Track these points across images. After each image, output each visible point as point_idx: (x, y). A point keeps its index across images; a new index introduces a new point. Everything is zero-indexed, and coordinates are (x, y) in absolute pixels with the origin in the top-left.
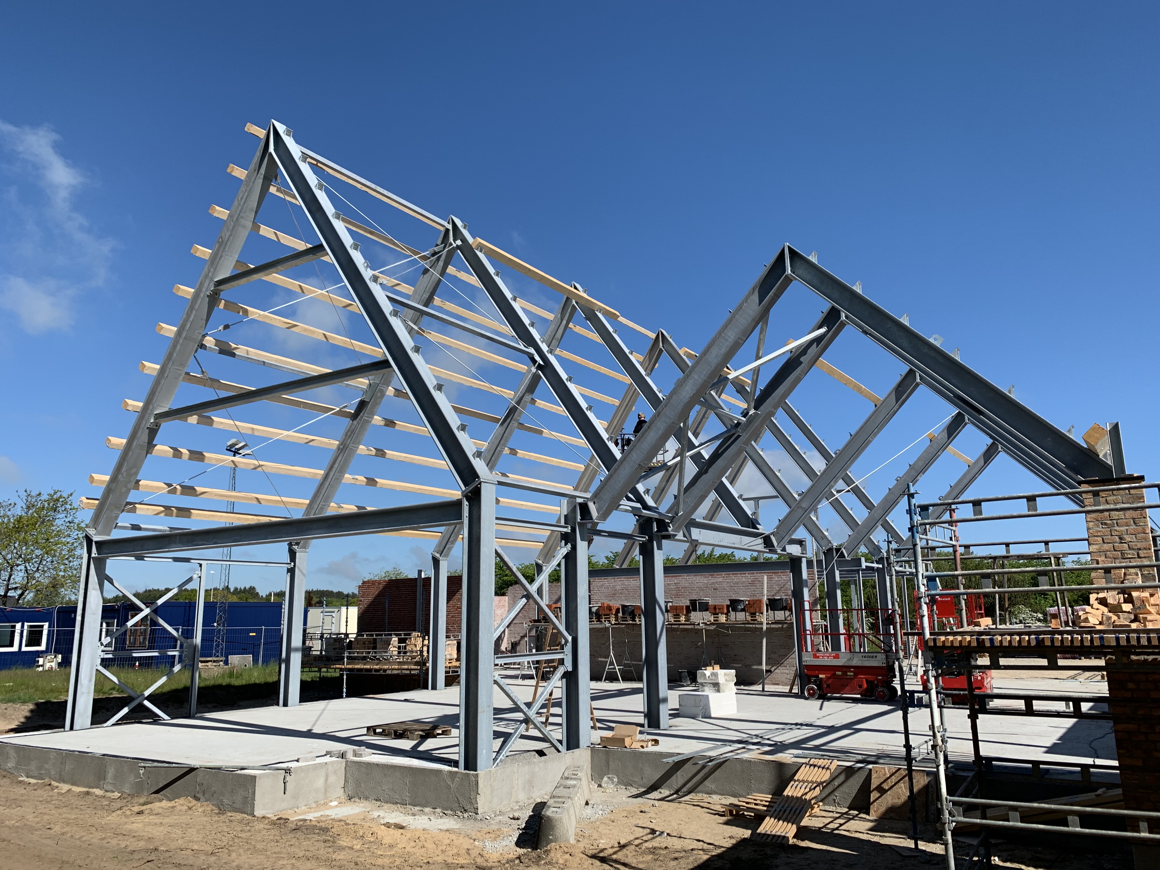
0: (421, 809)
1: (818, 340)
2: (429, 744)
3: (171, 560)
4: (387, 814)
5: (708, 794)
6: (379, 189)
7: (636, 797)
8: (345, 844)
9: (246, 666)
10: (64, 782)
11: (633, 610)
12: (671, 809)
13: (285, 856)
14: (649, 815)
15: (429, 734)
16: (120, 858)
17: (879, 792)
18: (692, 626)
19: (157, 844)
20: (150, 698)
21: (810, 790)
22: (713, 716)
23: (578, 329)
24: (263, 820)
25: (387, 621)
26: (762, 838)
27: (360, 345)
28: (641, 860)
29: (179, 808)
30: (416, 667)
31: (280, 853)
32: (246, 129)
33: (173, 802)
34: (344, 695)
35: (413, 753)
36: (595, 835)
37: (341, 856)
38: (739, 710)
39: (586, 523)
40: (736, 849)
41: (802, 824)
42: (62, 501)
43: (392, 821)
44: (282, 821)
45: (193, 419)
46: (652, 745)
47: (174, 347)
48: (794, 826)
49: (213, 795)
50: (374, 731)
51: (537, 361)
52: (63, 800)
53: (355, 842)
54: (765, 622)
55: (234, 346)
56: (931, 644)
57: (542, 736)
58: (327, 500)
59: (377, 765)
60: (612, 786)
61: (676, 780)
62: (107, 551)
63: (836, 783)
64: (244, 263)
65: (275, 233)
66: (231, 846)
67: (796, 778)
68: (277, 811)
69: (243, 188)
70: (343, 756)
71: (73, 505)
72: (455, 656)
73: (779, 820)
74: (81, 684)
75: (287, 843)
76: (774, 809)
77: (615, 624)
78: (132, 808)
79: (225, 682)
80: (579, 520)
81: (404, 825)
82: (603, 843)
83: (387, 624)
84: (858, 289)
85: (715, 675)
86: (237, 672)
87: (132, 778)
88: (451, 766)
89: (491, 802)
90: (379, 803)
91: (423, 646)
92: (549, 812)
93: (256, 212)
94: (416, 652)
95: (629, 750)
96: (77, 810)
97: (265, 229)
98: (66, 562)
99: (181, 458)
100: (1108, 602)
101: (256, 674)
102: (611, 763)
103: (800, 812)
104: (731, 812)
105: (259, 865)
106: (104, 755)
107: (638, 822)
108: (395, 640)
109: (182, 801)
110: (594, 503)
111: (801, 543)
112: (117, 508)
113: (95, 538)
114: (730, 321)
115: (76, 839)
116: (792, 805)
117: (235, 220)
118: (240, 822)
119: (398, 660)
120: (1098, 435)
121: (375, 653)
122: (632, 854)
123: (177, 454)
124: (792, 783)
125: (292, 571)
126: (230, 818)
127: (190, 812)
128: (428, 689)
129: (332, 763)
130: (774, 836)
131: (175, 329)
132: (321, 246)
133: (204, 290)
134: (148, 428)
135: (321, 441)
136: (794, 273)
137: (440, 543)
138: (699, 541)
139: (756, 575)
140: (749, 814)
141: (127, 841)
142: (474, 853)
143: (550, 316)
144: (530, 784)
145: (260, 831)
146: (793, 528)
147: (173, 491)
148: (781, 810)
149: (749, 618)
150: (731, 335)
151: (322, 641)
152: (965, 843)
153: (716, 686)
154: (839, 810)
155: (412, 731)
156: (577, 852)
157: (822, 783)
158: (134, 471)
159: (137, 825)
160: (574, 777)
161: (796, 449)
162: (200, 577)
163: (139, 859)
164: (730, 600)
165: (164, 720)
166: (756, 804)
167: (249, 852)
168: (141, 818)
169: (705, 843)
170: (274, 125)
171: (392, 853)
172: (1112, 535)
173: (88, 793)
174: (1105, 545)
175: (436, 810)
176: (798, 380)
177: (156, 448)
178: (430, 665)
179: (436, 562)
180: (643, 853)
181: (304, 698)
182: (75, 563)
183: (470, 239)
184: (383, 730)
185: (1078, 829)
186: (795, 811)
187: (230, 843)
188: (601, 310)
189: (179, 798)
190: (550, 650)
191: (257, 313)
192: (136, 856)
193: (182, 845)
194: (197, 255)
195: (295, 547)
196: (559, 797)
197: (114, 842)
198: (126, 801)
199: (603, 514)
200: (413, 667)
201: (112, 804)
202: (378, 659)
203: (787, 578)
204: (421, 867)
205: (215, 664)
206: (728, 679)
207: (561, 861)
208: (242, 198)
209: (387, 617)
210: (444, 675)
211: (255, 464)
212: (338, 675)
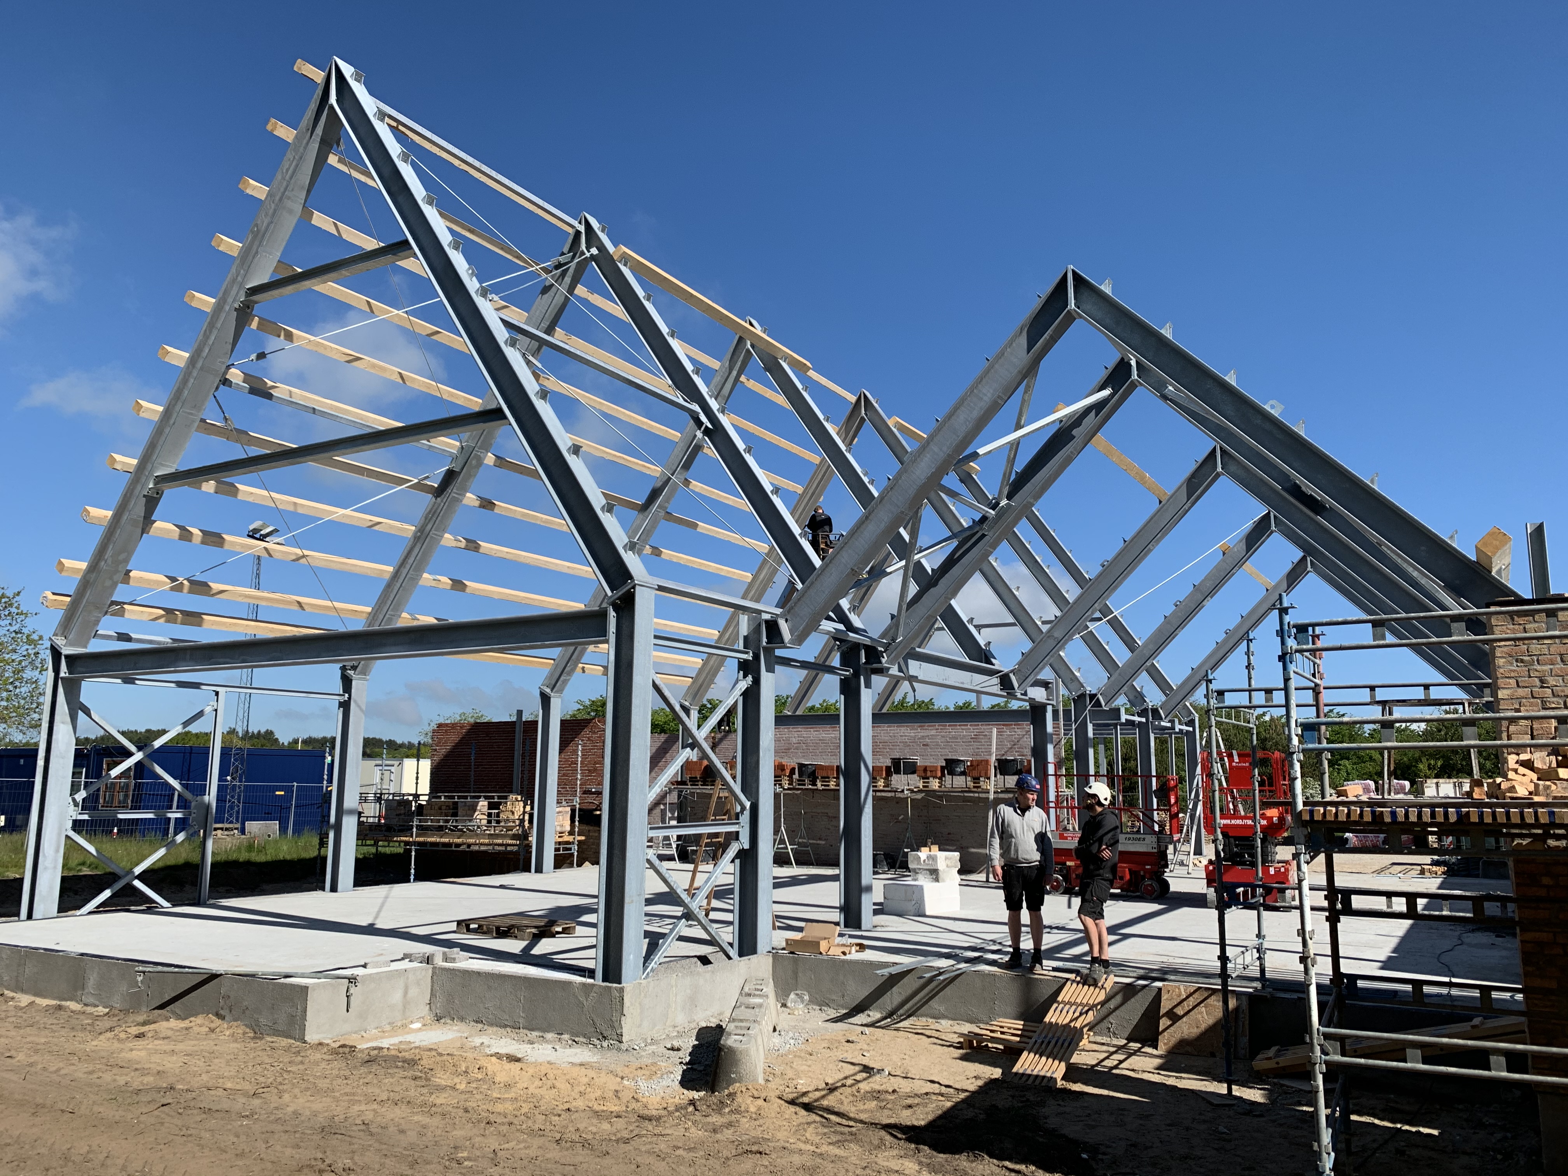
0: (541, 1034)
1: (1098, 407)
2: (544, 946)
3: (173, 685)
4: (493, 1041)
5: (934, 1018)
6: (485, 168)
7: (836, 1022)
8: (443, 1083)
9: (269, 836)
10: (23, 991)
11: (814, 771)
12: (887, 1038)
13: (362, 1099)
14: (859, 1046)
15: (545, 932)
16: (120, 1100)
17: (1170, 1019)
18: (893, 794)
19: (172, 1080)
20: (141, 877)
21: (1081, 1014)
22: (927, 913)
23: (752, 385)
24: (320, 1047)
25: (472, 778)
26: (1020, 1079)
27: (449, 392)
28: (862, 1107)
29: (196, 1029)
30: (514, 842)
31: (354, 1094)
32: (295, 69)
33: (187, 1021)
34: (412, 877)
35: (524, 958)
36: (790, 1074)
37: (440, 1099)
38: (963, 905)
39: (774, 649)
40: (987, 1093)
41: (1072, 1061)
42: (5, 602)
43: (503, 1051)
44: (347, 1050)
45: (209, 486)
46: (857, 951)
47: (185, 381)
48: (1063, 1064)
49: (244, 1012)
50: (468, 926)
51: (702, 423)
52: (25, 1016)
53: (457, 1080)
54: (992, 790)
55: (270, 383)
56: (1306, 817)
57: (709, 938)
58: (398, 608)
59: (479, 974)
60: (802, 1006)
61: (891, 1000)
62: (84, 670)
63: (1112, 1004)
64: (289, 266)
65: (336, 225)
66: (281, 1084)
67: (1060, 999)
68: (337, 1036)
69: (290, 155)
70: (428, 960)
71: (22, 608)
72: (568, 828)
73: (1041, 1056)
74: (44, 855)
75: (361, 1080)
76: (1033, 1040)
77: (789, 789)
78: (128, 1029)
79: (243, 856)
80: (764, 644)
81: (520, 1056)
82: (803, 1084)
83: (472, 783)
84: (1167, 332)
85: (933, 858)
86: (258, 844)
87: (123, 988)
88: (584, 976)
89: (640, 1026)
90: (480, 1026)
91: (524, 812)
92: (730, 1041)
93: (309, 191)
94: (514, 822)
95: (826, 958)
96: (47, 1032)
97: (320, 217)
98: (11, 687)
99: (190, 541)
100: (1536, 765)
101: (285, 848)
102: (800, 974)
103: (1070, 1044)
104: (971, 1042)
105: (327, 1111)
106: (82, 955)
107: (845, 1055)
108: (483, 804)
109: (199, 1020)
110: (786, 621)
111: (1046, 685)
112: (98, 608)
113: (66, 651)
114: (987, 372)
115: (51, 1072)
116: (1058, 1034)
117: (278, 200)
118: (287, 1049)
119: (488, 832)
120: (1498, 543)
121: (457, 821)
122: (848, 1100)
123: (186, 534)
124: (1055, 1005)
125: (345, 706)
126: (271, 1045)
127: (213, 1035)
128: (530, 871)
129: (414, 969)
130: (1037, 1076)
131: (187, 355)
132: (406, 242)
133: (230, 300)
134: (144, 496)
135: (388, 524)
136: (1079, 308)
137: (551, 674)
138: (919, 678)
139: (982, 727)
140: (995, 1045)
141: (126, 1075)
142: (626, 1096)
143: (715, 364)
144: (692, 1002)
145: (317, 1063)
146: (1037, 667)
147: (179, 588)
148: (1043, 1042)
149: (971, 784)
150: (988, 393)
151: (380, 804)
152: (1292, 1087)
153: (934, 873)
154: (1116, 1042)
155: (520, 928)
156: (772, 1096)
157: (1095, 1006)
158: (122, 557)
159: (138, 1053)
160: (758, 992)
161: (1036, 561)
162: (216, 710)
163: (149, 1102)
164: (945, 760)
165: (163, 907)
166: (1002, 1033)
167: (308, 1093)
168: (141, 1043)
169: (941, 1085)
170: (336, 65)
171: (513, 1095)
172: (1530, 677)
173: (60, 1008)
174: (1520, 690)
175: (563, 1036)
176: (1069, 461)
177: (155, 525)
178: (533, 839)
179: (545, 700)
180: (864, 1098)
181: (360, 881)
182: (23, 690)
183: (611, 248)
184: (480, 926)
185: (1504, 1074)
186: (1063, 1044)
187: (279, 1079)
188: (786, 358)
189: (195, 1015)
190: (715, 820)
191: (306, 339)
192: (144, 1098)
193: (208, 1082)
194: (220, 249)
195: (351, 672)
196: (741, 1021)
197: (107, 1077)
198: (116, 1019)
199: (799, 636)
200: (510, 842)
201: (98, 1023)
202: (461, 830)
203: (1025, 733)
204: (559, 1115)
205: (226, 833)
206: (950, 864)
207: (752, 1109)
208: (287, 170)
209: (472, 773)
210: (553, 853)
211: (296, 554)
212: (401, 850)
